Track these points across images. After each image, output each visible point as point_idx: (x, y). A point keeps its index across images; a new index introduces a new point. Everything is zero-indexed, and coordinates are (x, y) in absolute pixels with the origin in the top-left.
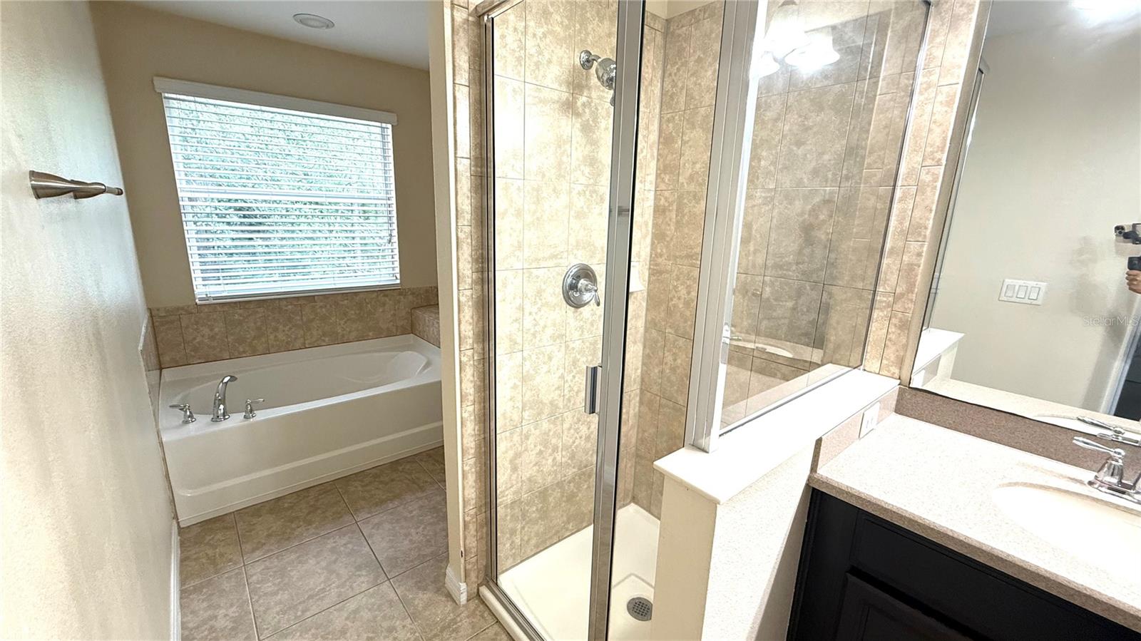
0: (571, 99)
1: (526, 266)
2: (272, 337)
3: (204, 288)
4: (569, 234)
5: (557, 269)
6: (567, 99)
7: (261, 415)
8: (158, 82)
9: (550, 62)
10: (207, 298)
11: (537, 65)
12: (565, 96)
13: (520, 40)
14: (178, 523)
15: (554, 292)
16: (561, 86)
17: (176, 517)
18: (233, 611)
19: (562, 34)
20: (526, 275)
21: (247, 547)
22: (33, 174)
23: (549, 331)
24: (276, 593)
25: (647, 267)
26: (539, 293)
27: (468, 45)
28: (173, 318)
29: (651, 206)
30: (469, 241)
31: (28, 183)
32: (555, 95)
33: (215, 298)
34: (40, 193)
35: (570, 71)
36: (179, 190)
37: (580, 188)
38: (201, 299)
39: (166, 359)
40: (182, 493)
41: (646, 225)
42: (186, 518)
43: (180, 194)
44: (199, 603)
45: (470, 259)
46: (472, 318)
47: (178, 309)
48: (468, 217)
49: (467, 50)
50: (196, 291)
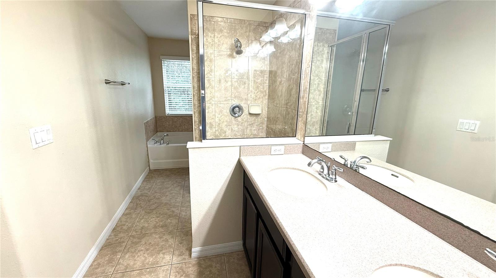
0: (231, 53)
1: (216, 103)
2: (183, 127)
3: (168, 111)
4: (232, 94)
5: (228, 104)
6: (230, 53)
7: (170, 145)
8: (161, 57)
9: (223, 44)
10: (169, 114)
11: (219, 45)
12: (229, 53)
13: (213, 39)
14: (150, 168)
15: (227, 111)
16: (227, 50)
17: (149, 166)
18: (150, 186)
19: (227, 35)
20: (216, 105)
21: (160, 176)
22: (106, 80)
23: (225, 123)
24: (159, 185)
25: (267, 106)
26: (221, 111)
27: (196, 44)
28: (160, 119)
29: (267, 85)
30: (197, 95)
31: (104, 81)
32: (225, 53)
33: (170, 114)
34: (106, 83)
35: (230, 45)
36: (164, 85)
37: (235, 80)
38: (167, 114)
39: (158, 130)
40: (151, 161)
41: (265, 91)
42: (152, 167)
43: (164, 86)
44: (145, 183)
45: (197, 100)
46: (198, 116)
47: (162, 116)
48: (196, 88)
49: (195, 45)
50: (166, 112)
